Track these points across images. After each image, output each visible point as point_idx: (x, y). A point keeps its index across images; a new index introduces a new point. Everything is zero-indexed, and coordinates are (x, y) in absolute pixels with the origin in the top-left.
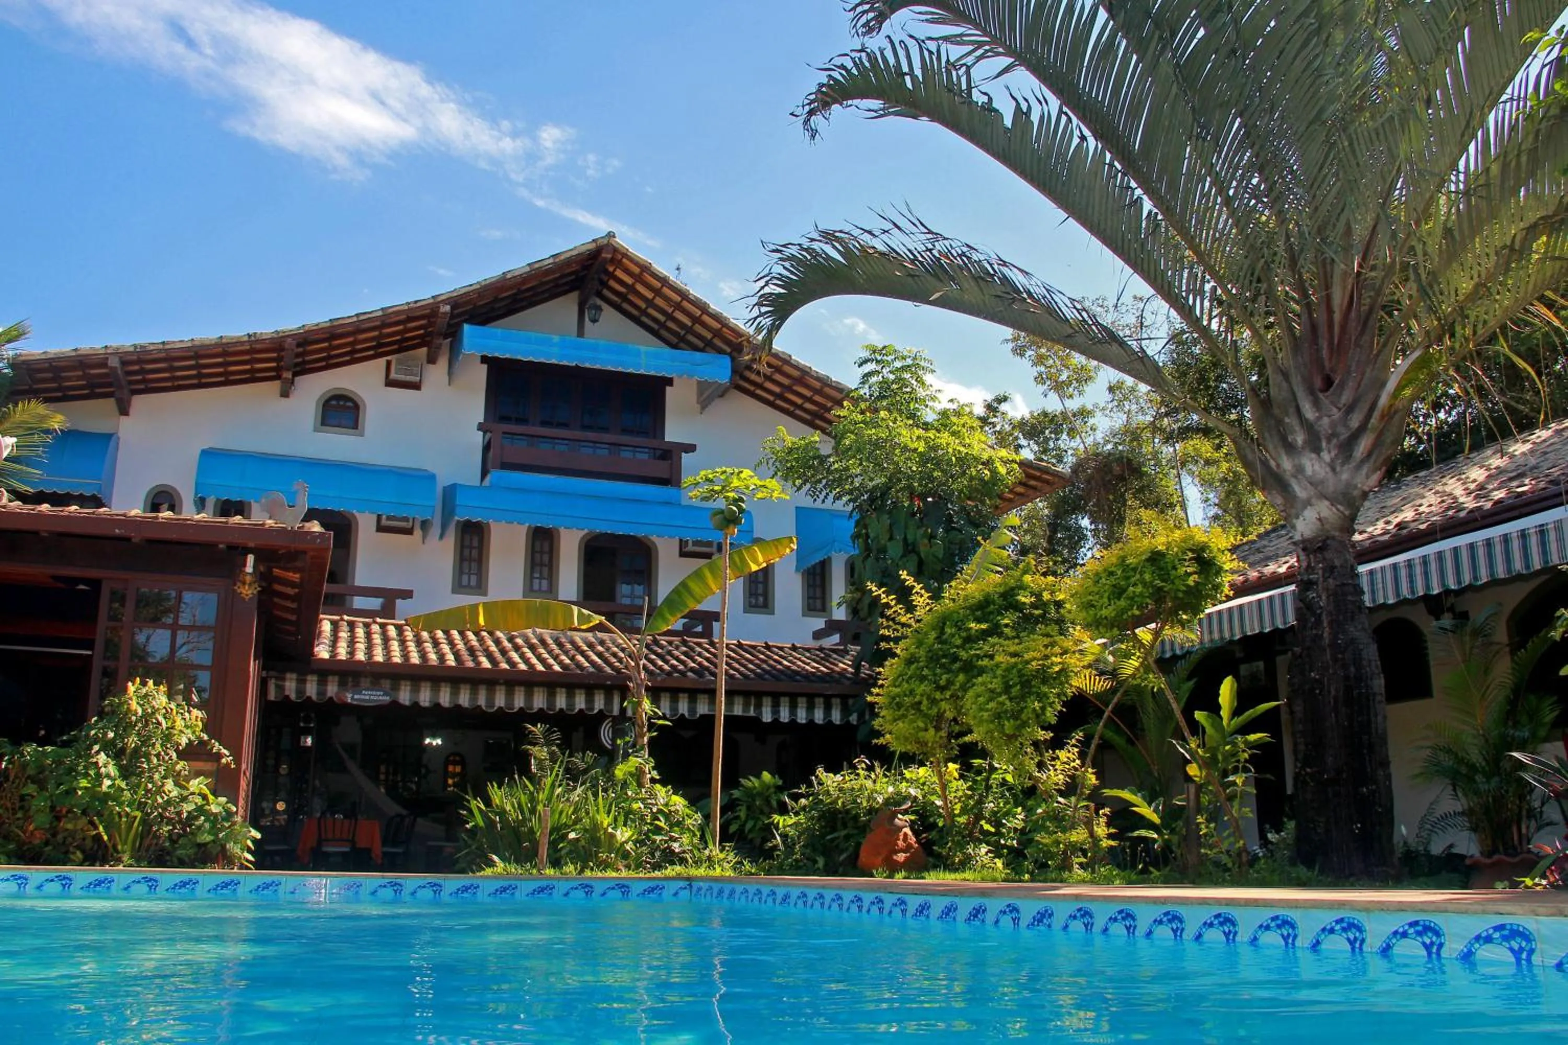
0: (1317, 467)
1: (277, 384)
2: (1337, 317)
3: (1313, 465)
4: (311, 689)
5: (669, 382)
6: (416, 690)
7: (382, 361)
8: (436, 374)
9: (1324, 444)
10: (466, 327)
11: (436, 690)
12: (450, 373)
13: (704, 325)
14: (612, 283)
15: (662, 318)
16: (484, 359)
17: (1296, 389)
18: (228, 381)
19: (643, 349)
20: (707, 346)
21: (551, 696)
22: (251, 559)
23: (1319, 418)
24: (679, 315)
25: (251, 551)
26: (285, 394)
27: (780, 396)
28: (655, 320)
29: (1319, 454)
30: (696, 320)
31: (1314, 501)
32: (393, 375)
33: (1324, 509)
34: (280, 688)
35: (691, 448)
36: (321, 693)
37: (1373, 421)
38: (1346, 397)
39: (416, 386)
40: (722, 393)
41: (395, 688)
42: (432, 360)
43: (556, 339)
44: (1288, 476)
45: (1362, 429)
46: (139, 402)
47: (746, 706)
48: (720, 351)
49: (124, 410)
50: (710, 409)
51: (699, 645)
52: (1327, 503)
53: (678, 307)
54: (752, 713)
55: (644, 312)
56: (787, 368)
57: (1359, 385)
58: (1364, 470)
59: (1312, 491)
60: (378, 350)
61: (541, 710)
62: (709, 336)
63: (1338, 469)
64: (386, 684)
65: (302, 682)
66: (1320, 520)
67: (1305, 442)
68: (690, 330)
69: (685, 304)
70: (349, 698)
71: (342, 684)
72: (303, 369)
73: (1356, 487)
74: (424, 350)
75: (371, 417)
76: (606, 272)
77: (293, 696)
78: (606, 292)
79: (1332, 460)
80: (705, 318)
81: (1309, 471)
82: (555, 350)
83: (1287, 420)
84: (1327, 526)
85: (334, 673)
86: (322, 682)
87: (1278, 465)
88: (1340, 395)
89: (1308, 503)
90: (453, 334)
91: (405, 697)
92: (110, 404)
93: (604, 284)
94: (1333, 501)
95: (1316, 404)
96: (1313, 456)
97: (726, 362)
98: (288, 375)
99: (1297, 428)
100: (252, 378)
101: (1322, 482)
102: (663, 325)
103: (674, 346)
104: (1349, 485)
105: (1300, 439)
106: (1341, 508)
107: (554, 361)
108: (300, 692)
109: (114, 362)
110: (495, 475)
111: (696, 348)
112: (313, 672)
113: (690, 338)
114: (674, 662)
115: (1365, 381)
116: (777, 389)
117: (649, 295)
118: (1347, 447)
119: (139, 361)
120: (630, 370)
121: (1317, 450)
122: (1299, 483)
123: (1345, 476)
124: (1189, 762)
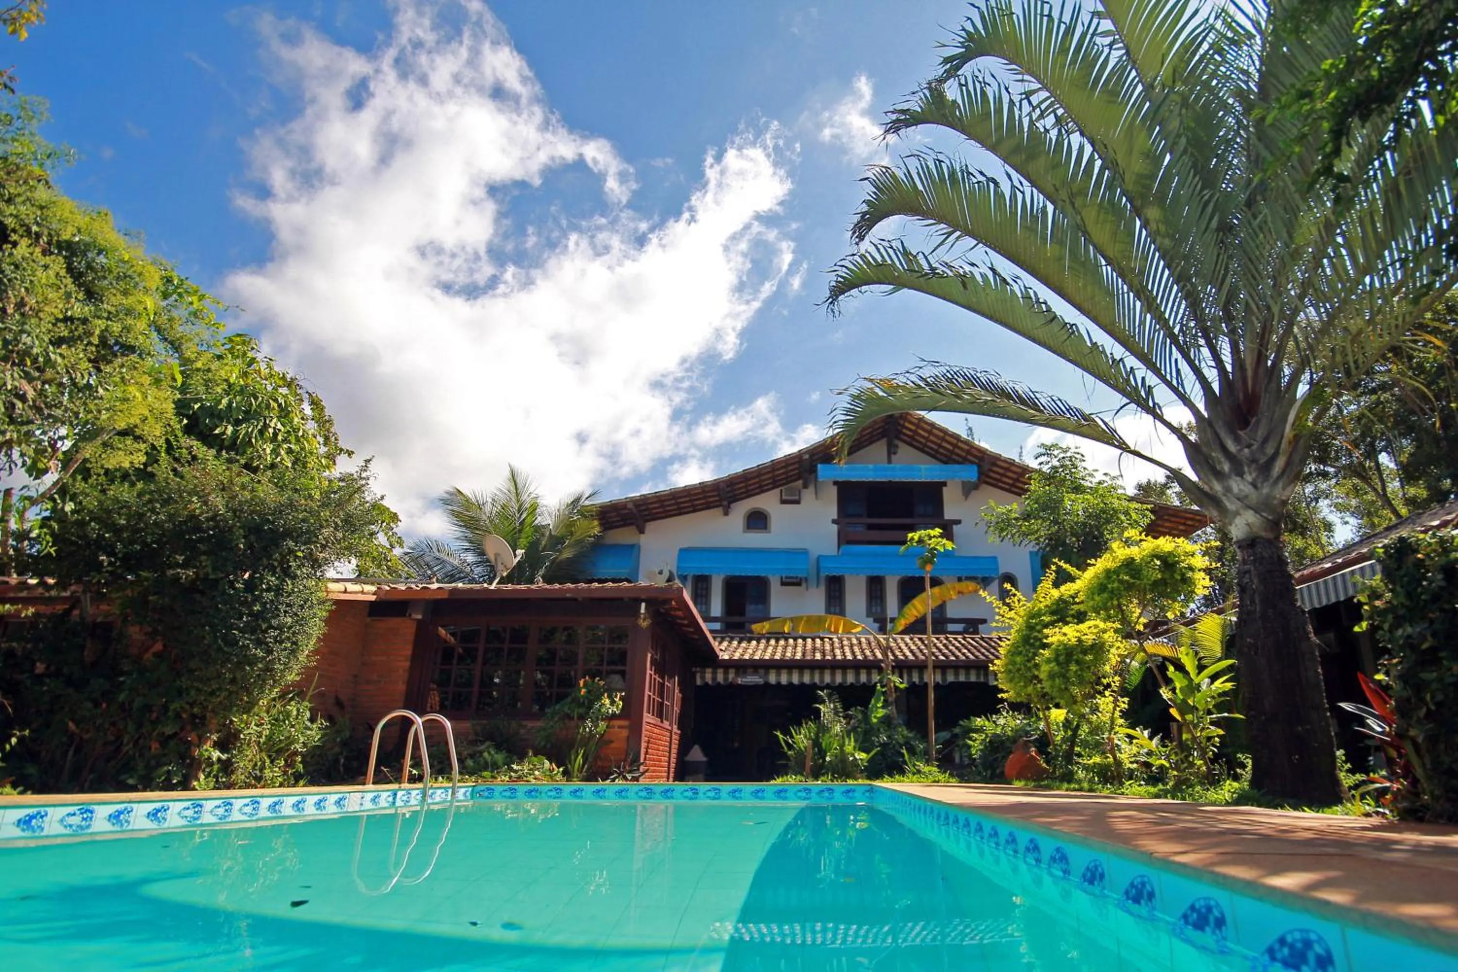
0: (1242, 487)
1: (720, 510)
2: (1250, 373)
3: (1237, 485)
4: (720, 678)
5: (944, 484)
6: (778, 675)
7: (777, 491)
8: (808, 495)
9: (1246, 469)
10: (819, 466)
11: (790, 674)
12: (816, 493)
13: (959, 448)
14: (905, 431)
15: (935, 447)
16: (836, 483)
17: (1219, 431)
18: (695, 510)
19: (923, 466)
20: (964, 461)
21: (858, 675)
22: (643, 605)
23: (1241, 450)
24: (945, 444)
25: (643, 601)
26: (726, 513)
27: (1013, 485)
28: (931, 448)
29: (1242, 476)
30: (955, 446)
31: (1241, 511)
32: (784, 497)
33: (1250, 517)
34: (703, 678)
35: (958, 522)
36: (726, 679)
37: (1283, 446)
38: (1261, 433)
39: (798, 502)
40: (976, 487)
41: (767, 674)
42: (805, 486)
43: (871, 466)
44: (1220, 495)
45: (1276, 455)
46: (650, 526)
47: (978, 675)
48: (972, 462)
49: (642, 531)
50: (970, 496)
51: (956, 639)
52: (1251, 512)
53: (943, 439)
54: (982, 680)
55: (925, 445)
56: (1014, 468)
57: (1271, 420)
58: (1280, 485)
59: (1239, 504)
60: (775, 484)
61: (852, 684)
62: (964, 454)
63: (1259, 485)
64: (762, 671)
65: (714, 674)
66: (1248, 525)
67: (1231, 470)
68: (952, 452)
69: (947, 438)
70: (740, 681)
71: (737, 674)
72: (736, 499)
73: (1275, 498)
74: (800, 482)
75: (774, 523)
76: (899, 424)
77: (710, 682)
78: (902, 437)
79: (1254, 480)
80: (960, 444)
81: (1235, 490)
82: (871, 473)
83: (1213, 454)
84: (1255, 530)
85: (732, 667)
86: (726, 673)
87: (1211, 489)
88: (1256, 432)
89: (1237, 513)
90: (813, 470)
91: (772, 679)
92: (633, 528)
93: (901, 432)
94: (1256, 511)
95: (1237, 439)
96: (1238, 479)
97: (975, 468)
98: (725, 503)
99: (1223, 459)
100: (708, 507)
101: (1246, 497)
102: (937, 451)
103: (945, 463)
104: (1268, 496)
105: (1226, 467)
106: (1265, 514)
107: (871, 479)
108: (714, 679)
109: (630, 506)
110: (844, 548)
111: (958, 463)
112: (720, 667)
113: (954, 457)
114: (934, 650)
115: (1276, 416)
116: (1011, 482)
117: (926, 435)
118: (1265, 469)
119: (644, 504)
120: (917, 480)
121: (1241, 474)
122: (1228, 499)
123: (1265, 491)
124: (1171, 706)
